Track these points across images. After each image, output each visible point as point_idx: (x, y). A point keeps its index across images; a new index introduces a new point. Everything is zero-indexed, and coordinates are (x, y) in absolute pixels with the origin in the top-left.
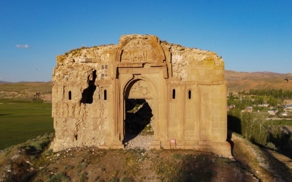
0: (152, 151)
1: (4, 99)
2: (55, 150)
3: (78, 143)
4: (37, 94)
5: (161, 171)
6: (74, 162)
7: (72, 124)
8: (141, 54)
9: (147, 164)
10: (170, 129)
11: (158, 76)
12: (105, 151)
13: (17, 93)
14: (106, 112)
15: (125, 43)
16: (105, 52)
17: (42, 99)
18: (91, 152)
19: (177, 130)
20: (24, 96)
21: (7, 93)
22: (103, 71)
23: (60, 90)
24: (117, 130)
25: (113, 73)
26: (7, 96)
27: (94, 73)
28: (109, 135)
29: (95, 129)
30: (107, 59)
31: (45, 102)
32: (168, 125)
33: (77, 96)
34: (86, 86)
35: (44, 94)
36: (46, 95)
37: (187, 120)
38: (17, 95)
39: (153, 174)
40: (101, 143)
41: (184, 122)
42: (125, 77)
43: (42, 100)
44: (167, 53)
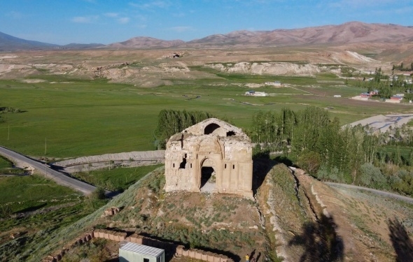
0: (214, 194)
1: (56, 75)
2: (167, 191)
3: (178, 188)
4: (98, 69)
5: (215, 205)
6: (177, 199)
7: (175, 179)
8: (209, 147)
9: (210, 201)
10: (223, 183)
11: (218, 157)
12: (191, 194)
13: (71, 66)
14: (191, 174)
15: (201, 141)
16: (191, 146)
17: (104, 76)
18: (184, 194)
19: (227, 184)
20: (81, 72)
21: (59, 66)
22: (190, 155)
23: (169, 163)
24: (197, 183)
25: (195, 156)
26: (59, 71)
27: (186, 154)
28: (193, 185)
29: (186, 181)
30: (192, 149)
31: (109, 82)
32: (222, 181)
33: (178, 166)
34: (182, 161)
35: (107, 69)
36: (110, 71)
37: (232, 180)
38: (72, 70)
39: (211, 206)
40: (189, 189)
41: (230, 180)
42: (201, 158)
43: (106, 78)
44: (222, 147)
